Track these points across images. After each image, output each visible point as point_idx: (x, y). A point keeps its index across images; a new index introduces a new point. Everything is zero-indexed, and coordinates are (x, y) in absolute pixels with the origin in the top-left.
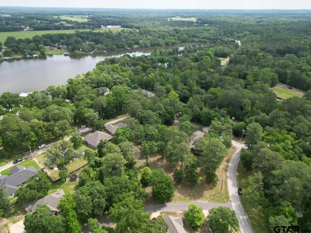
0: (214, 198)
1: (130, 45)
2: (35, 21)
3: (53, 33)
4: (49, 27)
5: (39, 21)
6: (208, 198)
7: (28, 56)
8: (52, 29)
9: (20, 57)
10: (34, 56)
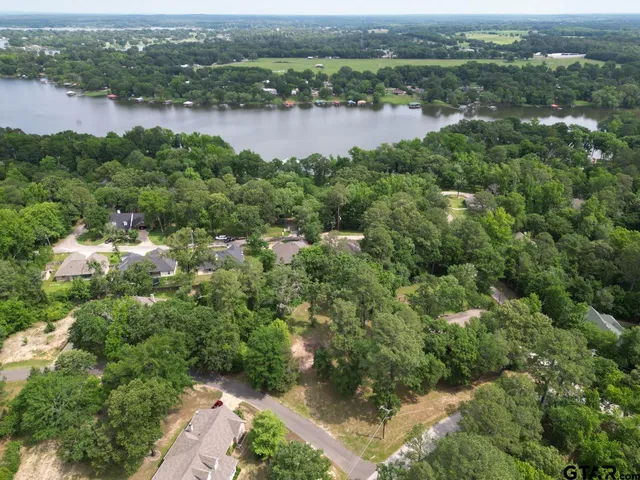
0: (357, 439)
1: (563, 99)
2: (415, 40)
3: (417, 65)
4: (426, 53)
5: (421, 41)
6: (344, 432)
7: (351, 101)
8: (430, 57)
9: (337, 102)
10: (360, 102)
